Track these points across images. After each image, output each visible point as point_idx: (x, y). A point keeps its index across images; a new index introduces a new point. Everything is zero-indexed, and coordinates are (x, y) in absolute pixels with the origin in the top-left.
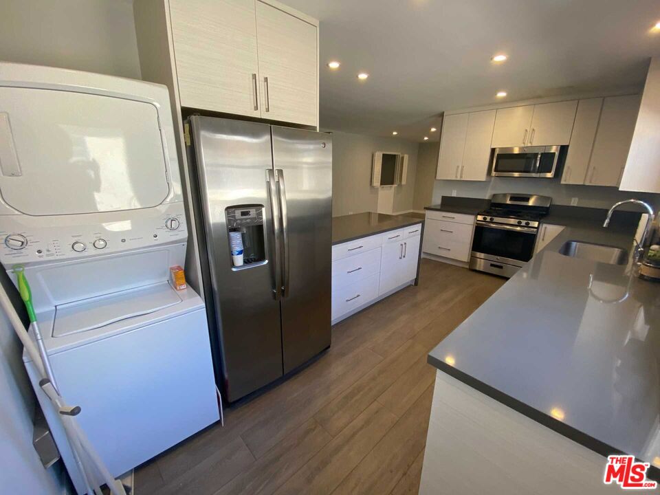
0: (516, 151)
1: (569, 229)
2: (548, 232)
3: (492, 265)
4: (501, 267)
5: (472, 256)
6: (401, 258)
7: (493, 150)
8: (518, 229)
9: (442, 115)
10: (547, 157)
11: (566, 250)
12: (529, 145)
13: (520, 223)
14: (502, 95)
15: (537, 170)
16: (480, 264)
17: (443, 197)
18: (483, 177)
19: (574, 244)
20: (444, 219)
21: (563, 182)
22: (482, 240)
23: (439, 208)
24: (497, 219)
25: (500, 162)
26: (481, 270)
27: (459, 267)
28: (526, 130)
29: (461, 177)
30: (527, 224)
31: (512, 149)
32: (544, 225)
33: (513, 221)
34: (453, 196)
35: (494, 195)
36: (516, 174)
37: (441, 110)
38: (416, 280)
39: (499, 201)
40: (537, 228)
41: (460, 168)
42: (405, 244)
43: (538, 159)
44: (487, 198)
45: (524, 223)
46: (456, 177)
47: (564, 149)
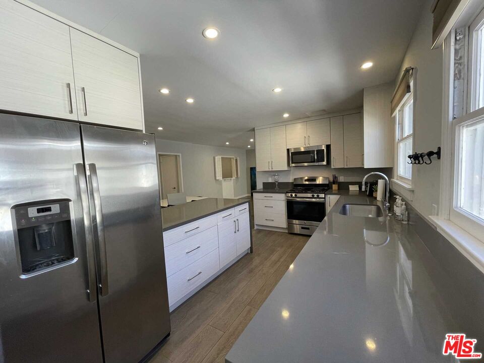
0: (303, 150)
1: (343, 197)
2: (331, 200)
3: (302, 228)
4: (308, 229)
5: (288, 223)
6: (235, 232)
7: (288, 150)
8: (314, 200)
9: (253, 130)
10: (320, 152)
11: (344, 211)
12: (308, 145)
13: (313, 196)
14: (286, 115)
15: (316, 160)
16: (297, 228)
17: (263, 183)
18: (285, 168)
19: (348, 206)
20: (266, 198)
21: (332, 167)
22: (294, 211)
23: (262, 191)
24: (299, 195)
25: (294, 156)
26: (298, 233)
27: (281, 232)
28: (305, 137)
29: (272, 169)
30: (318, 196)
31: (299, 148)
32: (328, 196)
33: (310, 195)
34: (269, 182)
35: (295, 179)
36: (306, 164)
37: (252, 126)
38: (251, 248)
39: (299, 182)
40: (325, 198)
41: (270, 163)
42: (237, 220)
43: (315, 154)
44: (291, 181)
45: (316, 195)
46: (269, 169)
47: (328, 147)
